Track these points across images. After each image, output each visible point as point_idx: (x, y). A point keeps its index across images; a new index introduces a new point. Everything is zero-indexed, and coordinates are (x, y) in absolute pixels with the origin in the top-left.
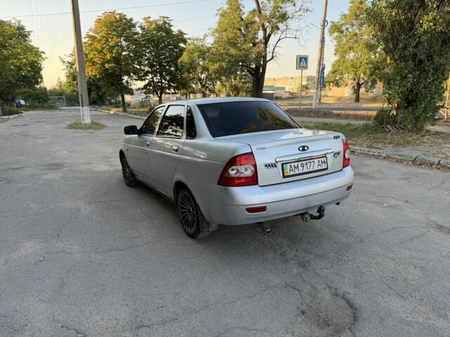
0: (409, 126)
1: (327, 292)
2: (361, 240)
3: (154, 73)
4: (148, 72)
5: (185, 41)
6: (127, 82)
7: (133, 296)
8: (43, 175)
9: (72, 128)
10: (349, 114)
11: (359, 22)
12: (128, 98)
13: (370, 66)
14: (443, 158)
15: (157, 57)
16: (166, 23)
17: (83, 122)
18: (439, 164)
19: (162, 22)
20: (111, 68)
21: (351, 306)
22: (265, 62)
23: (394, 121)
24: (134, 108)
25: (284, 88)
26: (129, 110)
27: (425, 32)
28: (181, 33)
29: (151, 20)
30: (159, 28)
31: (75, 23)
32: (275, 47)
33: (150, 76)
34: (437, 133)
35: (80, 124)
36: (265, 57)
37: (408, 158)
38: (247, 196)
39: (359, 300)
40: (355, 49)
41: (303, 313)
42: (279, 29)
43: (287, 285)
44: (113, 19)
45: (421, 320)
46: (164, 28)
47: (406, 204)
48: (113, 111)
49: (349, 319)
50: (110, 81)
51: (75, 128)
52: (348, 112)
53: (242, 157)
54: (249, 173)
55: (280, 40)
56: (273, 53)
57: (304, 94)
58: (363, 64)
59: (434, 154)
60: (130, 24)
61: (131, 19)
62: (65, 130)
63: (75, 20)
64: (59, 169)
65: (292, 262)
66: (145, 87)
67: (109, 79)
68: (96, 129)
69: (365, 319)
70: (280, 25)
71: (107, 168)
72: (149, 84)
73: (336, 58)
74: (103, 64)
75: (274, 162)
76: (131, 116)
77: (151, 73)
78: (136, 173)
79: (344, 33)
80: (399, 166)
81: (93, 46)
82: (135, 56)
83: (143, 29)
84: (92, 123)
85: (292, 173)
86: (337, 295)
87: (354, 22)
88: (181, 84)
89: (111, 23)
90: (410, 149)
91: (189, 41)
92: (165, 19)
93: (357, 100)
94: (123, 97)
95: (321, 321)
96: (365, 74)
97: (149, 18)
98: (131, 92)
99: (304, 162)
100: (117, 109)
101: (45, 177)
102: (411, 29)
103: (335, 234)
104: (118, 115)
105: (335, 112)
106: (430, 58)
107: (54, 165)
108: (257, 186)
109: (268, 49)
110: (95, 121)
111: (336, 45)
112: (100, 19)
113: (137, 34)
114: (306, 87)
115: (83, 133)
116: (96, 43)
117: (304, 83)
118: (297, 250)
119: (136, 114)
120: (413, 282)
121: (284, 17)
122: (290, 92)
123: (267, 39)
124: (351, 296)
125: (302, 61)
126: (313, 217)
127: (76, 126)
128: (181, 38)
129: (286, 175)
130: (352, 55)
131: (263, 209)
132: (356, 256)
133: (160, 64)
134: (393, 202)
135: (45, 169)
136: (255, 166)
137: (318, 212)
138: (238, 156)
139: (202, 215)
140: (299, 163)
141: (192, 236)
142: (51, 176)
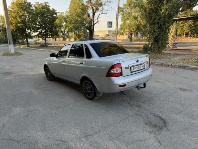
0: (157, 51)
1: (151, 115)
2: (156, 96)
3: (42, 28)
4: (39, 28)
5: (56, 14)
6: (29, 33)
7: (78, 125)
8: (4, 78)
9: (5, 55)
10: (131, 47)
11: (130, 7)
12: (29, 40)
13: (136, 26)
14: (173, 63)
15: (43, 21)
16: (47, 5)
17: (10, 52)
18: (171, 65)
19: (45, 4)
20: (21, 26)
21: (162, 119)
22: (94, 24)
23: (150, 49)
24: (32, 45)
25: (99, 36)
26: (30, 46)
27: (163, 13)
28: (54, 10)
29: (39, 3)
30: (43, 7)
31: (4, 4)
32: (98, 17)
33: (40, 30)
34: (166, 53)
35: (9, 53)
36: (94, 22)
37: (160, 64)
38: (118, 81)
39: (164, 117)
40: (129, 19)
41: (146, 123)
42: (99, 10)
43: (136, 114)
44: (21, 2)
45: (187, 121)
46: (46, 7)
47: (166, 81)
48: (22, 46)
49: (163, 124)
50: (21, 32)
51: (7, 55)
52: (130, 46)
53: (116, 65)
54: (119, 71)
55: (100, 14)
56: (97, 20)
57: (108, 38)
58: (133, 25)
59: (169, 62)
60: (29, 5)
61: (30, 3)
62: (2, 56)
63: (4, 2)
64: (10, 75)
65: (134, 106)
66: (38, 35)
67: (20, 31)
68: (18, 55)
69: (169, 123)
70: (100, 8)
71: (34, 73)
72: (39, 34)
73: (122, 23)
74: (17, 24)
75: (128, 66)
76: (32, 48)
77: (40, 28)
78: (54, 74)
79: (125, 12)
80: (157, 67)
81: (11, 15)
82: (32, 20)
83: (35, 7)
84: (15, 52)
85: (134, 71)
86: (155, 116)
87: (129, 7)
88: (55, 33)
89: (20, 4)
90: (159, 60)
91: (58, 14)
92: (46, 3)
93: (131, 40)
94: (27, 40)
95: (153, 125)
96: (133, 29)
97: (39, 2)
98: (31, 37)
99: (138, 66)
100: (24, 46)
101: (6, 79)
102: (156, 12)
103: (145, 94)
104: (25, 48)
105: (125, 46)
106: (164, 24)
107: (7, 73)
108: (122, 77)
109: (95, 19)
110: (17, 51)
111: (122, 17)
112: (14, 2)
113: (33, 10)
114: (108, 35)
115: (13, 57)
116: (12, 14)
117: (107, 33)
118: (134, 101)
119: (34, 48)
120: (179, 109)
121: (101, 5)
122: (102, 37)
123: (94, 14)
124: (160, 116)
125: (110, 24)
126: (141, 88)
127: (7, 54)
128: (54, 12)
129: (132, 71)
130: (128, 22)
131: (125, 85)
132: (156, 101)
133: (45, 24)
134: (160, 81)
135: (3, 75)
136: (121, 68)
137: (144, 85)
138: (114, 65)
139: (97, 90)
140: (136, 67)
141: (91, 99)
142: (8, 78)
